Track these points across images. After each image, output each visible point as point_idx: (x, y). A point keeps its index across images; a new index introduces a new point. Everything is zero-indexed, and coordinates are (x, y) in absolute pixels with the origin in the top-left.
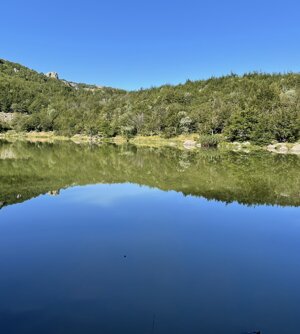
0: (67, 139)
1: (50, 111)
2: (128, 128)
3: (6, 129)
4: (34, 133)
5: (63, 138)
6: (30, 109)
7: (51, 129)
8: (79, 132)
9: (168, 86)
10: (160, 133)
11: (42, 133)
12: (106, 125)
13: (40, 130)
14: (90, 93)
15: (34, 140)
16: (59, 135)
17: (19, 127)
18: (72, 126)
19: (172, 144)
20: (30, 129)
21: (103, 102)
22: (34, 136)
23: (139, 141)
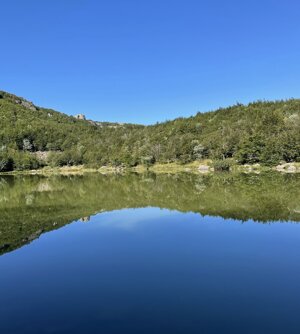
0: (95, 170)
1: (80, 147)
2: (148, 158)
3: (43, 166)
4: (66, 168)
5: (92, 170)
6: (62, 147)
7: (80, 163)
8: (105, 164)
9: (181, 119)
10: (176, 160)
11: (73, 167)
12: (128, 156)
13: (72, 164)
14: (113, 130)
15: (67, 174)
16: (88, 167)
17: (54, 163)
18: (99, 159)
19: (187, 170)
20: (63, 164)
21: (125, 137)
22: (66, 170)
23: (158, 168)
